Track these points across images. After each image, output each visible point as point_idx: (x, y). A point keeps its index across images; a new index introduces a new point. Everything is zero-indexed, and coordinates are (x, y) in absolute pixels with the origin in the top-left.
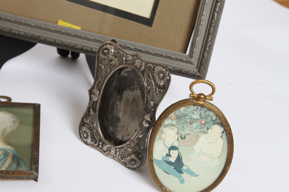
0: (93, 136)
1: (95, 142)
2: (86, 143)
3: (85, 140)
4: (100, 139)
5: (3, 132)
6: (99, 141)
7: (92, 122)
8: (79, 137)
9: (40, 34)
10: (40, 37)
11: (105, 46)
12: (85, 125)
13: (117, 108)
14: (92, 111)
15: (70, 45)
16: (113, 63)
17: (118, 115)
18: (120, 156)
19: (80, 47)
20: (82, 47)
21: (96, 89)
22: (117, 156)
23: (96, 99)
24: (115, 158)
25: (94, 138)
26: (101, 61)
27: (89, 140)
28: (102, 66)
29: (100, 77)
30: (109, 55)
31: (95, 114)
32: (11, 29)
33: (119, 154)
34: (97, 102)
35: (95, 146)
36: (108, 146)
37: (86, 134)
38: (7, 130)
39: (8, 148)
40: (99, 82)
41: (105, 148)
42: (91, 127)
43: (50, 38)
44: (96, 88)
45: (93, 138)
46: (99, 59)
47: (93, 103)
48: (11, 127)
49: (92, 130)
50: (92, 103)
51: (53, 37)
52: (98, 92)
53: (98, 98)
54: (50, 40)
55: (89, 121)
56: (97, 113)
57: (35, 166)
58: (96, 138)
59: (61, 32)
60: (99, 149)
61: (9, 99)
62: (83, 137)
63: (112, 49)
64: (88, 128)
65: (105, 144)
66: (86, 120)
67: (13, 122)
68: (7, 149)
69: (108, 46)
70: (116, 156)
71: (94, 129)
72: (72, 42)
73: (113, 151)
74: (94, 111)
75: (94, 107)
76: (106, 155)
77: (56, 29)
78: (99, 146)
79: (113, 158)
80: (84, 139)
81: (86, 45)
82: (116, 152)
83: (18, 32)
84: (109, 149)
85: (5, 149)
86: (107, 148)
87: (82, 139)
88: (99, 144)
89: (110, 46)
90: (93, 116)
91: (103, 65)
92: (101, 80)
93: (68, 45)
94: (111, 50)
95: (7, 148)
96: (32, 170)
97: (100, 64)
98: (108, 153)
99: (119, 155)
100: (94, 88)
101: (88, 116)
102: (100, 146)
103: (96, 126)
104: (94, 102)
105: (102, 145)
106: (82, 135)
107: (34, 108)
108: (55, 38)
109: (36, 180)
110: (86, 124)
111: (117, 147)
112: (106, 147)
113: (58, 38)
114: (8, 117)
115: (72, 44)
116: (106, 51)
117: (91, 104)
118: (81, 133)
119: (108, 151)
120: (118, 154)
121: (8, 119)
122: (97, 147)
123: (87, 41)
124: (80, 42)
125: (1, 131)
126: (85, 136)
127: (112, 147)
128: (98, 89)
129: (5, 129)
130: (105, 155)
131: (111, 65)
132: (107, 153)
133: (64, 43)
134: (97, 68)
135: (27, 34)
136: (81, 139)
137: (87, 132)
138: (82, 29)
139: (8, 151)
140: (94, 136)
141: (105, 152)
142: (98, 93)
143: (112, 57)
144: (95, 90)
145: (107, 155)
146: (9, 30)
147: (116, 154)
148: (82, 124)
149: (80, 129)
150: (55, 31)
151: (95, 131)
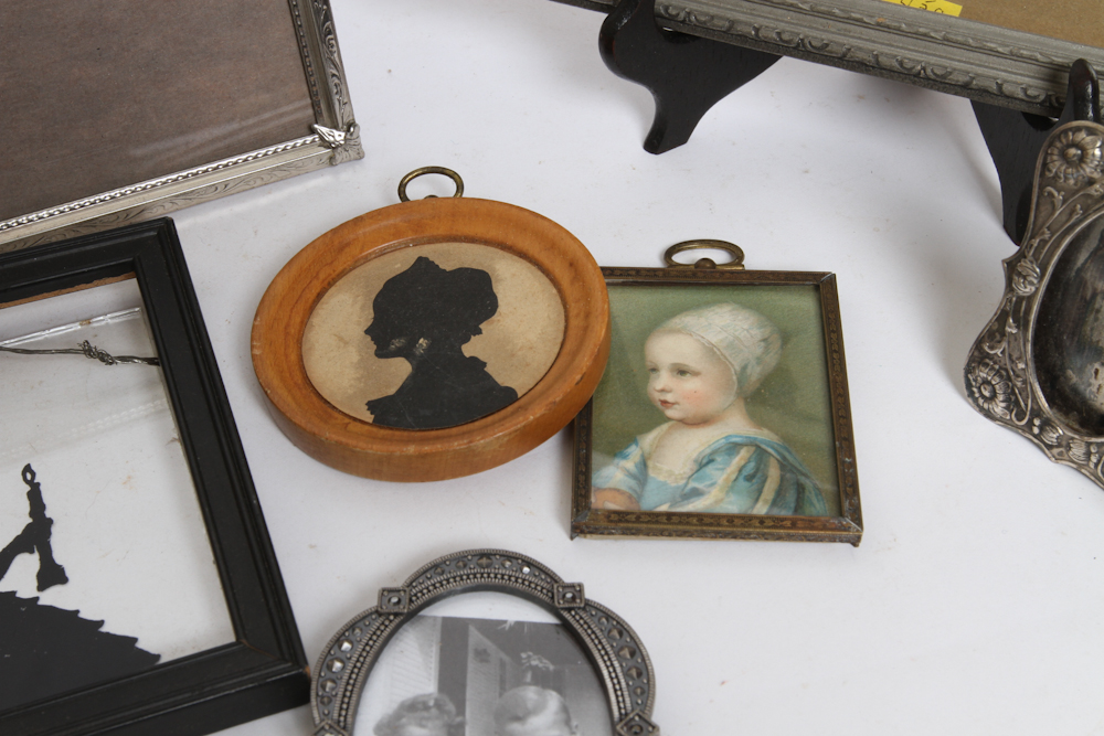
0: (1013, 398)
1: (1016, 415)
2: (989, 415)
3: (986, 406)
4: (1035, 407)
5: (739, 381)
6: (1031, 414)
7: (1010, 356)
8: (966, 393)
9: (826, 37)
10: (827, 45)
11: (1070, 134)
12: (987, 361)
13: (1096, 319)
14: (1013, 325)
15: (929, 71)
16: (1096, 191)
17: (1098, 342)
18: (1100, 467)
19: (962, 79)
20: (967, 79)
21: (1032, 262)
22: (1092, 466)
23: (1027, 290)
24: (1083, 471)
25: (1017, 403)
26: (1054, 177)
27: (999, 408)
28: (1056, 194)
29: (1049, 228)
30: (1084, 166)
31: (1021, 336)
32: (733, 23)
33: (1099, 461)
34: (1030, 299)
35: (1017, 427)
36: (1061, 432)
37: (989, 388)
38: (749, 371)
39: (764, 435)
40: (1044, 242)
41: (1051, 437)
42: (1006, 370)
43: (860, 49)
44: (1032, 259)
45: (1012, 403)
46: (1047, 173)
47: (1016, 301)
48: (759, 360)
49: (1009, 378)
50: (1014, 299)
51: (869, 46)
52: (1038, 270)
53: (1037, 289)
54: (860, 55)
55: (1002, 353)
56: (1030, 330)
57: (851, 504)
58: (1022, 404)
59: (899, 29)
60: (1031, 437)
62: (977, 395)
63: (1094, 148)
64: (998, 373)
65: (1053, 427)
66: (992, 348)
67: (762, 344)
68: (763, 441)
69: (1082, 135)
70: (1088, 465)
71: (1018, 376)
72: (933, 60)
73: (1078, 451)
74: (1022, 323)
75: (1022, 314)
76: (1054, 456)
77: (881, 20)
78: (1031, 430)
79: (1078, 470)
80: (981, 401)
81: (980, 70)
82: (1088, 454)
83: (757, 30)
84: (1064, 443)
85: (756, 439)
86: (1057, 439)
87: (975, 400)
88: (1030, 424)
89: (1088, 135)
90: (1016, 340)
91: (1059, 192)
92: (1050, 238)
93: (920, 73)
94: (1090, 152)
95: (760, 437)
96: (841, 513)
97: (1049, 189)
98: (1061, 454)
99: (1096, 465)
100: (1025, 257)
101: (998, 337)
102: (1036, 430)
103: (1023, 369)
104: (1020, 299)
105: (1042, 428)
106: (975, 390)
107: (817, 288)
108: (878, 48)
109: (855, 542)
110: (991, 359)
111: (1093, 440)
112: (1055, 436)
113: (886, 50)
114: (746, 327)
115: (932, 71)
116: (1073, 151)
117: (1011, 302)
118: (974, 383)
119: (1059, 446)
120: (1094, 459)
121: (748, 331)
122: (1024, 431)
123: (984, 57)
124: (959, 61)
125: (735, 378)
126: (987, 394)
127: (1076, 437)
128: (1037, 260)
129: (744, 368)
130: (1049, 458)
131: (1090, 196)
132: (1055, 451)
133: (908, 65)
134: (1038, 197)
135: (786, 37)
136: (970, 400)
137: (993, 383)
138: (963, 15)
139: (764, 446)
140: (1017, 398)
141: (1050, 447)
142: (1036, 273)
143: (1092, 173)
144: (1029, 265)
145: (1058, 458)
146: (727, 24)
147: (1089, 459)
148: (978, 358)
149: (969, 370)
150: (879, 24)
151: (1019, 384)
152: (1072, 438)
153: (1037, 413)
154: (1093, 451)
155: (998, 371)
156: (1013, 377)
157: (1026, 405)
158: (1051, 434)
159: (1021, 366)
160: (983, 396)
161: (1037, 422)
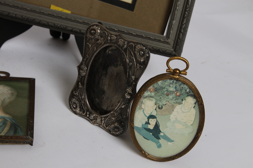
0: (82, 107)
1: (83, 112)
2: (75, 113)
3: (75, 110)
5: (2, 103)
6: (86, 111)
7: (80, 94)
8: (69, 107)
9: (35, 17)
10: (35, 19)
11: (92, 27)
12: (74, 97)
13: (102, 82)
14: (80, 85)
15: (62, 26)
16: (99, 42)
17: (103, 89)
18: (105, 124)
19: (70, 29)
20: (71, 29)
21: (84, 65)
22: (103, 124)
23: (84, 74)
24: (101, 126)
25: (83, 108)
26: (89, 40)
27: (78, 110)
28: (89, 45)
29: (88, 55)
30: (96, 35)
31: (83, 87)
32: (9, 13)
34: (85, 76)
35: (83, 115)
36: (94, 115)
37: (75, 105)
38: (5, 100)
40: (87, 59)
42: (80, 99)
43: (43, 21)
44: (84, 64)
45: (81, 109)
46: (87, 39)
48: (9, 98)
49: (80, 101)
50: (81, 77)
51: (46, 20)
52: (86, 68)
53: (86, 73)
54: (44, 22)
55: (78, 94)
56: (85, 86)
57: (30, 132)
59: (53, 15)
60: (87, 118)
61: (8, 74)
62: (72, 107)
63: (98, 30)
65: (92, 114)
66: (75, 93)
67: (11, 94)
68: (6, 117)
69: (95, 27)
70: (102, 124)
72: (63, 24)
73: (99, 120)
74: (83, 84)
75: (83, 81)
76: (93, 123)
77: (49, 13)
78: (87, 116)
79: (99, 126)
80: (73, 109)
81: (75, 27)
82: (101, 121)
83: (16, 15)
84: (95, 118)
85: (4, 117)
87: (72, 109)
88: (86, 114)
89: (96, 27)
90: (81, 89)
91: (90, 44)
92: (89, 58)
93: (59, 27)
94: (97, 31)
95: (5, 116)
96: (27, 135)
97: (88, 43)
98: (95, 122)
99: (104, 124)
100: (83, 64)
101: (77, 89)
103: (84, 98)
104: (82, 77)
105: (89, 115)
107: (30, 82)
108: (48, 21)
109: (31, 144)
111: (103, 116)
112: (93, 116)
113: (51, 21)
114: (7, 90)
115: (63, 26)
116: (93, 31)
117: (80, 78)
118: (71, 104)
119: (94, 119)
120: (103, 122)
121: (7, 91)
122: (85, 117)
123: (76, 24)
124: (70, 24)
125: (1, 102)
127: (98, 116)
128: (85, 65)
129: (4, 100)
131: (98, 44)
132: (93, 121)
133: (56, 25)
134: (85, 46)
135: (23, 17)
136: (71, 110)
137: (76, 103)
138: (72, 13)
139: (6, 119)
140: (83, 107)
142: (86, 69)
143: (98, 37)
144: (84, 66)
146: (7, 13)
147: (102, 122)
148: (72, 96)
149: (70, 100)
150: (48, 14)
151: (83, 102)
152: (97, 116)
153: (88, 110)
154: (103, 119)
155: (77, 99)
156: (81, 101)
157: (85, 108)
158: (92, 116)
159: (83, 97)
160: (74, 107)
161: (88, 113)
